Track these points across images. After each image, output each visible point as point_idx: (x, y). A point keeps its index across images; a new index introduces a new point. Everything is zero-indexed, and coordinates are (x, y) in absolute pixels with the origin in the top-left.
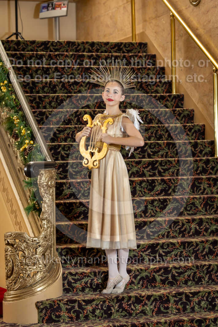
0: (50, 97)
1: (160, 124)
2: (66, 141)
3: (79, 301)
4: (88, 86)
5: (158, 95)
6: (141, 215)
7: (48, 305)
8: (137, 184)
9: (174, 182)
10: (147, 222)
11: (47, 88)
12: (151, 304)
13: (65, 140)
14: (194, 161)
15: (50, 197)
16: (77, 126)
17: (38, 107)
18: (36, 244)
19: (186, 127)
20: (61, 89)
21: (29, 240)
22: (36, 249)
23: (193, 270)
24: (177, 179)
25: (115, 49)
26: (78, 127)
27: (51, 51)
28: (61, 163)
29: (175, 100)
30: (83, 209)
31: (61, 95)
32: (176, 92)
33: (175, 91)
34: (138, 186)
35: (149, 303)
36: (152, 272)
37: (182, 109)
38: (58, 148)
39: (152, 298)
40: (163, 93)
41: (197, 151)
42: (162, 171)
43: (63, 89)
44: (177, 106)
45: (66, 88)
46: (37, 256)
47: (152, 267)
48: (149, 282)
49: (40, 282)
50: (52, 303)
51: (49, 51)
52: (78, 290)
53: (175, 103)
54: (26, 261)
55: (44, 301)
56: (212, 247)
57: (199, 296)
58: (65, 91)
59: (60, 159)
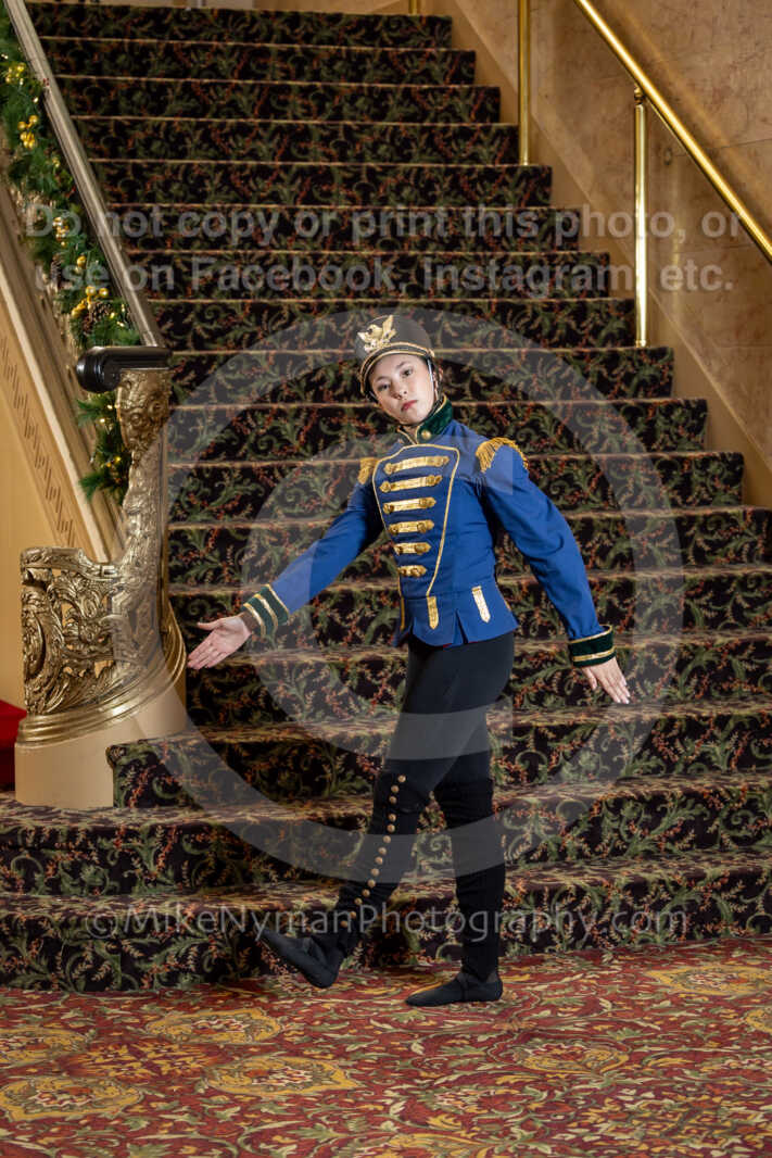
0: (165, 168)
1: (483, 250)
2: (208, 296)
3: (230, 745)
4: (277, 138)
5: (479, 167)
7: (141, 757)
9: (514, 417)
11: (159, 143)
13: (207, 292)
14: (575, 357)
16: (240, 252)
17: (132, 197)
18: (112, 583)
19: (556, 261)
20: (199, 147)
21: (89, 570)
22: (109, 599)
23: (560, 664)
24: (523, 406)
25: (358, 35)
26: (245, 255)
27: (174, 37)
28: (192, 356)
29: (528, 183)
30: (251, 488)
31: (197, 162)
32: (530, 161)
33: (526, 158)
37: (545, 208)
38: (186, 316)
40: (494, 163)
41: (584, 329)
42: (483, 384)
43: (205, 146)
44: (533, 201)
45: (212, 144)
46: (111, 616)
49: (121, 690)
50: (153, 750)
51: (167, 35)
52: (231, 716)
53: (525, 192)
54: (80, 630)
55: (132, 744)
56: (616, 602)
57: (575, 736)
58: (212, 152)
59: (190, 344)
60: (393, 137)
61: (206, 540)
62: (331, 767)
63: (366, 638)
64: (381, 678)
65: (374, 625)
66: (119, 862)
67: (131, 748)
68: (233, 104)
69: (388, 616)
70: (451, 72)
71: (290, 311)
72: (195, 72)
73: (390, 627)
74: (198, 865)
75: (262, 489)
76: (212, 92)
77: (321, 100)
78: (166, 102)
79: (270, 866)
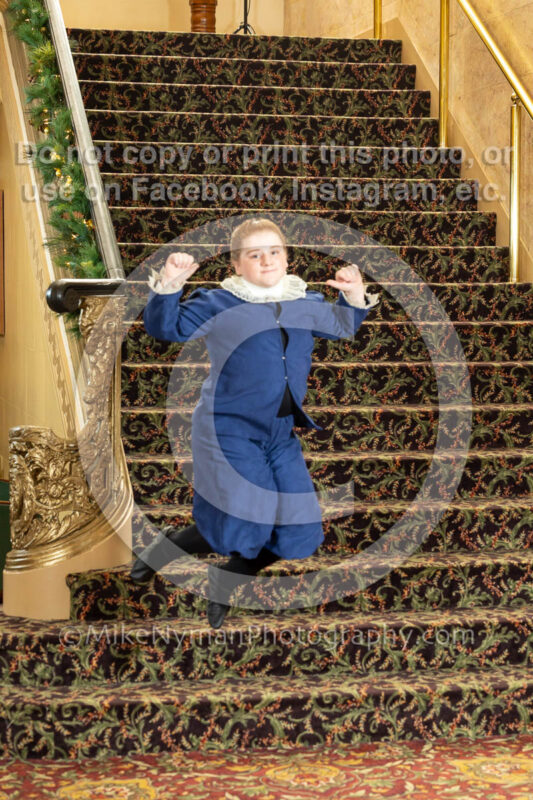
4: (261, 128)
6: (329, 399)
7: (89, 583)
10: (334, 415)
11: (174, 130)
14: (461, 290)
16: (220, 209)
19: (456, 219)
20: (204, 133)
24: (416, 326)
25: (332, 54)
27: (197, 54)
32: (447, 144)
33: (443, 144)
36: (327, 521)
37: (452, 180)
41: (473, 268)
42: (391, 308)
43: (208, 133)
44: (446, 174)
45: (213, 131)
50: (98, 578)
51: (193, 53)
53: (441, 167)
54: (47, 488)
55: (84, 573)
56: (469, 474)
57: (423, 576)
58: (213, 137)
60: (346, 127)
61: (163, 421)
66: (63, 661)
67: (82, 576)
68: (233, 103)
70: (397, 81)
72: (209, 80)
74: (122, 667)
76: (217, 94)
77: (298, 100)
78: (184, 101)
79: (178, 668)
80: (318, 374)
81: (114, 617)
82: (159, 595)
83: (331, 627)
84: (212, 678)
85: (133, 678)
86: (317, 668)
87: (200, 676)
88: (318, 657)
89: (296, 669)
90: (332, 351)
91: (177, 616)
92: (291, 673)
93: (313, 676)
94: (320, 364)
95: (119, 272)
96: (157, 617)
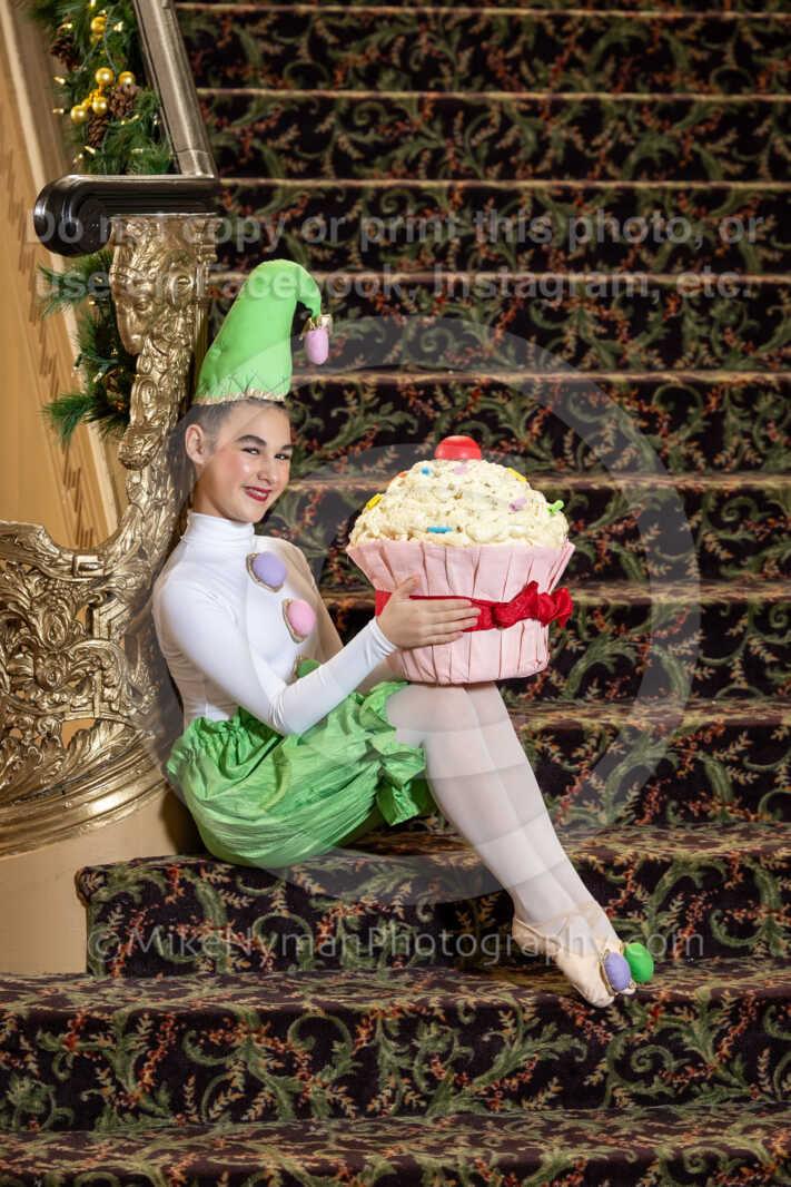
2: (369, 85)
6: (689, 458)
7: (134, 890)
8: (685, 307)
12: (664, 908)
13: (370, 78)
15: (174, 352)
18: (93, 586)
21: (53, 563)
26: (436, 16)
28: (320, 189)
30: (397, 418)
34: (694, 313)
35: (651, 902)
36: (687, 745)
38: (321, 118)
39: (668, 879)
46: (93, 642)
47: (693, 719)
48: (672, 797)
49: (108, 771)
50: (154, 877)
54: (36, 666)
55: (121, 865)
59: (328, 168)
61: (301, 510)
62: (471, 916)
63: (567, 687)
64: (578, 760)
65: (582, 666)
66: (74, 1072)
67: (116, 873)
69: (608, 649)
71: (502, 113)
73: (611, 669)
74: (212, 1085)
75: (415, 422)
79: (343, 1089)
80: (664, 400)
81: (189, 968)
82: (295, 917)
83: (702, 993)
84: (421, 1112)
85: (237, 1111)
86: (667, 1091)
87: (392, 1107)
88: (671, 1064)
89: (618, 1093)
90: (693, 345)
91: (340, 967)
92: (607, 1102)
93: (660, 1112)
94: (666, 376)
95: (200, 158)
96: (292, 970)
